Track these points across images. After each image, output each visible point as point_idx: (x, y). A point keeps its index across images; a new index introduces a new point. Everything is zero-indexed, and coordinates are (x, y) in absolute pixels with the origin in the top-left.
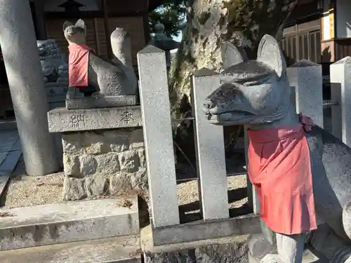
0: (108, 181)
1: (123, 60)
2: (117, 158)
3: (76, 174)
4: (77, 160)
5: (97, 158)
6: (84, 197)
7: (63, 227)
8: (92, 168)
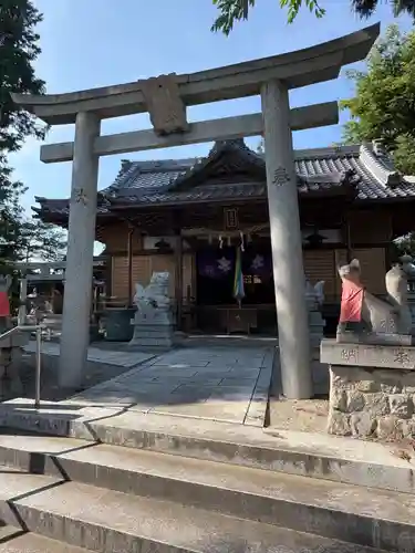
0: (375, 424)
1: (398, 299)
2: (387, 399)
3: (342, 408)
4: (344, 394)
5: (365, 395)
6: (349, 434)
7: (336, 465)
8: (359, 405)
